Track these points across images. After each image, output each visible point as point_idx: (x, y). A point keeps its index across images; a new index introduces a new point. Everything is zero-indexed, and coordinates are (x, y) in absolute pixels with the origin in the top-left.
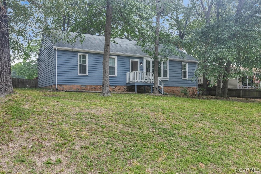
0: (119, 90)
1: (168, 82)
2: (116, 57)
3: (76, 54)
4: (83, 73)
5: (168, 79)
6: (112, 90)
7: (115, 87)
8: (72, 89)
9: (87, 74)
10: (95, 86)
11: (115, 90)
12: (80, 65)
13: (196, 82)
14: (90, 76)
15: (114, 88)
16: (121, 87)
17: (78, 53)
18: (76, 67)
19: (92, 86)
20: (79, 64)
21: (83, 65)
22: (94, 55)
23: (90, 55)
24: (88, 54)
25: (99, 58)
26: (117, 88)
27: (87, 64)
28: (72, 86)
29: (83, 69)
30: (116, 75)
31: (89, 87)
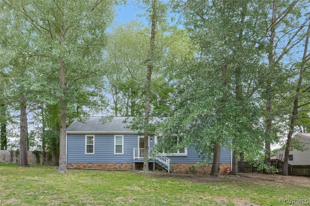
0: (125, 167)
1: (187, 159)
2: (123, 135)
3: (84, 136)
4: (91, 153)
5: (187, 155)
6: (118, 168)
7: (122, 164)
8: (80, 167)
9: (94, 153)
10: (101, 164)
11: (122, 168)
12: (87, 146)
13: (230, 158)
14: (96, 155)
15: (121, 166)
16: (129, 165)
17: (86, 135)
18: (84, 147)
19: (98, 164)
20: (86, 144)
21: (91, 145)
22: (100, 136)
23: (96, 136)
24: (94, 135)
25: (105, 138)
26: (124, 165)
27: (94, 145)
28: (80, 164)
29: (90, 149)
30: (123, 153)
31: (95, 165)
